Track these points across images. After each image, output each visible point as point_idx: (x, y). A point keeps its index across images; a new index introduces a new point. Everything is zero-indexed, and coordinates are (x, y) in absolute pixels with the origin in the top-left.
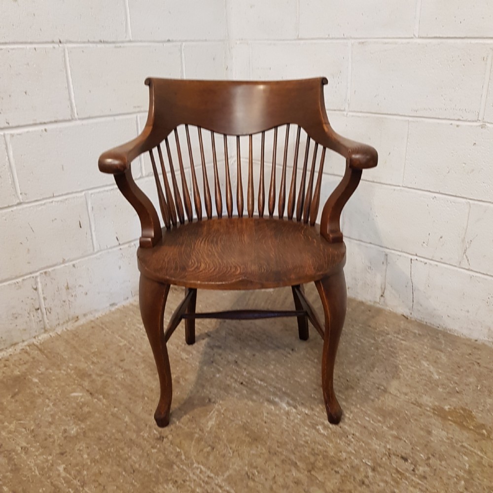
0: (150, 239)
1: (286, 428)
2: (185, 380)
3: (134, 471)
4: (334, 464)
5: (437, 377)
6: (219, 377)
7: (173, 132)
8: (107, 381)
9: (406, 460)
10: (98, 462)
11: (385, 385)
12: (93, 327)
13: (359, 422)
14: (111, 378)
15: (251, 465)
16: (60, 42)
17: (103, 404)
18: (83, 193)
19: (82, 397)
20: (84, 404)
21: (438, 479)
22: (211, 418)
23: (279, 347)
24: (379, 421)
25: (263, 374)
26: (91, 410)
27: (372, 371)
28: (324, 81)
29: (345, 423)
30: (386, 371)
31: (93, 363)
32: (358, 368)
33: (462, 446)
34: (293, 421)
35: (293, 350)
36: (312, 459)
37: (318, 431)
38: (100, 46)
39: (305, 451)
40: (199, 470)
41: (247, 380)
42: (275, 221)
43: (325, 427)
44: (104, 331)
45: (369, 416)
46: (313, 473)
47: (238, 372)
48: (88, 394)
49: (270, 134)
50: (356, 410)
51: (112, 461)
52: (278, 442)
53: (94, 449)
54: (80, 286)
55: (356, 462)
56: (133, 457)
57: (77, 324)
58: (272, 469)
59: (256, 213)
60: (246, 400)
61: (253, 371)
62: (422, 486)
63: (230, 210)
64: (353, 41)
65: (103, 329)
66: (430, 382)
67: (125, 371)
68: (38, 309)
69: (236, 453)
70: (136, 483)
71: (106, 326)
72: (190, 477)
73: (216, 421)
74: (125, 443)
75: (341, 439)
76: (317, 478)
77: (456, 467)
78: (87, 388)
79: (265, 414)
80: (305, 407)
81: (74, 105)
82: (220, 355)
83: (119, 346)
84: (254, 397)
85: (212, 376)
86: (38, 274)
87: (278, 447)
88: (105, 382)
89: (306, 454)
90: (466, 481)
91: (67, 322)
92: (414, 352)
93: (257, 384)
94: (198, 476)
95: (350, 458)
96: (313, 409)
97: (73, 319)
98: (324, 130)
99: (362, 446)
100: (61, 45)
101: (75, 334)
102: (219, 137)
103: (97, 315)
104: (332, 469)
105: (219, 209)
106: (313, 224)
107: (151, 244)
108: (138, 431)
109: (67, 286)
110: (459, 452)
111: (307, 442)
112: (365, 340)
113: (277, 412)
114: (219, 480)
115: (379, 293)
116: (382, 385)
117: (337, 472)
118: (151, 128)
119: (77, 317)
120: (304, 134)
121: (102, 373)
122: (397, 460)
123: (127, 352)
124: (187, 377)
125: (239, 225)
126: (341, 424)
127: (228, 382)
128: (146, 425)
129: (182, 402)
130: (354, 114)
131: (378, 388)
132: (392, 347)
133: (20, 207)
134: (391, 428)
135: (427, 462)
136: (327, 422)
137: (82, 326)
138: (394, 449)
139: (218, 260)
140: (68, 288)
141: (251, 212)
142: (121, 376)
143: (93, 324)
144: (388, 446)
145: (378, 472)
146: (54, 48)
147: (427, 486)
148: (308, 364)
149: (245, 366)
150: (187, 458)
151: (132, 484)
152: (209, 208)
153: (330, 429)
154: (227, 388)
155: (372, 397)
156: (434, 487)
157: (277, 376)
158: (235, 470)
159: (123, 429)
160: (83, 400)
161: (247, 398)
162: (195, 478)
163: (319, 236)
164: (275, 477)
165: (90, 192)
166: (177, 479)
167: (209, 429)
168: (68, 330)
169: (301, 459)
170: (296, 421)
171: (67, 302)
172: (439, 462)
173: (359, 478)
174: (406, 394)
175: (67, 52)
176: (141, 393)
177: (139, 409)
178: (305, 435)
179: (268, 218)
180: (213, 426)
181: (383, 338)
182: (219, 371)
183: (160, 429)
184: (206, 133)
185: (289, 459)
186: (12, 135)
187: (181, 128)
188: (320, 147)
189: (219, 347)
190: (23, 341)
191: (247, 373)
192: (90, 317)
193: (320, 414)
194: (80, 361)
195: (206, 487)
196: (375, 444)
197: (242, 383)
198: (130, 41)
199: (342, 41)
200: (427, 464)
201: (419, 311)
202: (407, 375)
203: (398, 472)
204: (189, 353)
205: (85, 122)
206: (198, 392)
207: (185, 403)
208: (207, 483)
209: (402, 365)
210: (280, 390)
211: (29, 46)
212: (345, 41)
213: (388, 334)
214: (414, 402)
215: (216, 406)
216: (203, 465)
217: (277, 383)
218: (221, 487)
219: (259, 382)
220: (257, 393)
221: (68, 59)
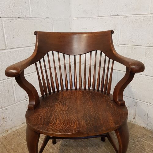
0: (33, 106)
7: (47, 54)
12: (14, 135)
16: (0, 17)
23: (93, 145)
28: (112, 32)
35: (99, 147)
38: (18, 19)
42: (91, 92)
44: (18, 137)
49: (88, 55)
54: (9, 117)
57: (8, 133)
59: (83, 88)
63: (71, 86)
64: (121, 16)
71: (19, 134)
81: (6, 43)
83: (23, 145)
91: (3, 132)
97: (6, 131)
98: (113, 53)
100: (1, 19)
101: (6, 138)
102: (67, 56)
103: (17, 128)
105: (67, 87)
106: (109, 94)
107: (33, 108)
115: (133, 117)
118: (36, 53)
119: (8, 130)
120: (103, 55)
125: (76, 94)
130: (122, 45)
137: (9, 134)
139: (65, 116)
140: (3, 119)
143: (14, 133)
152: (62, 86)
163: (113, 101)
168: (3, 136)
171: (3, 124)
175: (3, 21)
179: (88, 90)
181: (137, 139)
184: (61, 55)
187: (50, 53)
188: (111, 61)
189: (67, 145)
198: (31, 18)
199: (117, 17)
201: (150, 126)
205: (11, 50)
212: (118, 17)
213: (139, 137)
221: (3, 24)
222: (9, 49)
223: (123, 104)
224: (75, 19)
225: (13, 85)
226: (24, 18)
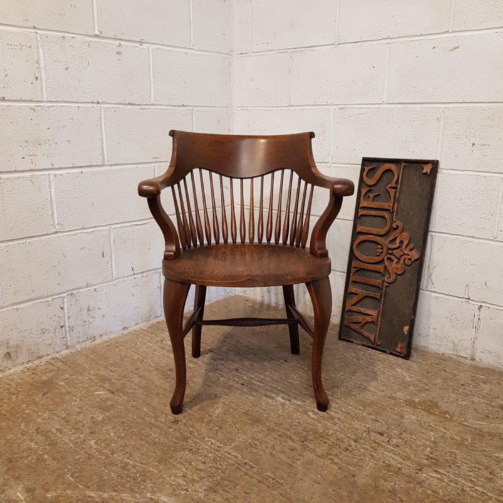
0: (172, 253)
1: (282, 414)
2: (194, 382)
3: (155, 444)
4: (323, 437)
5: (410, 380)
6: (223, 380)
7: (190, 173)
8: (125, 384)
9: (382, 435)
10: (123, 437)
11: (365, 385)
12: (108, 346)
13: (343, 410)
14: (129, 381)
15: (253, 438)
16: (98, 103)
17: (124, 399)
18: (108, 227)
19: (104, 395)
20: (107, 399)
21: (409, 447)
22: (218, 408)
23: (273, 359)
24: (360, 409)
25: (261, 378)
26: (113, 403)
27: (354, 375)
28: (312, 135)
29: (332, 411)
30: (366, 376)
31: (111, 371)
32: (342, 373)
33: (429, 426)
34: (287, 409)
35: (286, 361)
36: (305, 434)
37: (309, 416)
38: (128, 107)
39: (299, 429)
40: (210, 442)
41: (247, 382)
42: (272, 246)
43: (315, 413)
44: (119, 349)
45: (351, 406)
46: (305, 443)
47: (239, 377)
48: (110, 393)
49: (268, 177)
50: (340, 402)
51: (136, 437)
52: (275, 423)
53: (120, 429)
54: (99, 309)
55: (342, 436)
56: (153, 435)
57: (94, 343)
58: (271, 441)
59: (256, 240)
60: (247, 395)
61: (252, 376)
62: (396, 451)
63: (234, 239)
64: (335, 107)
65: (118, 347)
66: (404, 383)
67: (140, 376)
68: (63, 326)
69: (240, 431)
70: (157, 451)
72: (202, 447)
73: (222, 410)
74: (146, 425)
75: (328, 421)
76: (308, 447)
77: (424, 439)
78: (108, 389)
79: (264, 405)
80: (298, 400)
81: (105, 153)
82: (223, 365)
83: (133, 359)
84: (254, 394)
85: (216, 379)
86: (66, 294)
87: (276, 426)
88: (123, 384)
89: (299, 430)
90: (431, 448)
91: (86, 341)
92: (390, 363)
93: (256, 385)
94: (209, 446)
95: (336, 433)
96: (304, 402)
97: (91, 338)
98: (312, 172)
99: (345, 426)
100: (98, 106)
101: (93, 350)
102: (226, 180)
103: (112, 336)
104: (321, 441)
105: (225, 237)
106: (304, 247)
107: (174, 256)
108: (156, 417)
109: (89, 307)
110: (426, 429)
111: (300, 423)
112: (348, 354)
113: (274, 403)
114: (227, 448)
116: (363, 385)
117: (326, 443)
118: (174, 168)
119: (95, 337)
120: (296, 176)
121: (119, 378)
122: (375, 435)
123: (141, 363)
124: (195, 380)
125: (242, 249)
126: (328, 411)
127: (231, 384)
128: (163, 413)
129: (193, 397)
130: (336, 165)
131: (359, 387)
132: (371, 359)
133: (56, 235)
134: (369, 414)
135: (400, 436)
136: (316, 410)
137: (99, 344)
138: (372, 427)
139: (228, 268)
140: (89, 310)
141: (252, 240)
142: (137, 380)
143: (108, 344)
144: (368, 426)
145: (359, 442)
146: (93, 107)
147: (400, 452)
148: (300, 371)
149: (245, 373)
150: (200, 434)
151: (154, 452)
152: (217, 235)
153: (319, 414)
154: (230, 388)
155: (354, 393)
156: (405, 452)
157: (273, 379)
158: (240, 441)
159: (143, 416)
160: (105, 396)
161: (248, 394)
162: (207, 447)
163: (309, 254)
164: (273, 446)
165: (113, 226)
166: (192, 448)
167: (216, 415)
168: (86, 348)
169: (295, 434)
170: (290, 409)
171: (87, 323)
172: (409, 436)
173: (343, 447)
174: (383, 391)
175: (102, 111)
176: (156, 391)
177: (155, 402)
178: (298, 419)
179: (266, 245)
180: (220, 413)
181: (364, 352)
182: (223, 376)
183: (175, 416)
184: (216, 176)
185: (285, 434)
186: (55, 175)
187: (196, 171)
188: (309, 186)
189: (222, 359)
190: (48, 355)
191: (247, 377)
192: (105, 338)
193: (311, 404)
194: (100, 370)
195: (217, 453)
196: (357, 425)
197: (243, 384)
198: (152, 105)
199: (326, 107)
200: (400, 438)
202: (384, 378)
203: (376, 442)
204: (195, 363)
205: (113, 168)
206: (205, 390)
207: (195, 398)
208: (217, 450)
209: (379, 371)
210: (275, 388)
211: (74, 105)
212: (329, 107)
214: (390, 396)
215: (222, 400)
216: (212, 439)
217: (273, 384)
218: (229, 453)
219: (258, 383)
220: (256, 391)
221: (103, 116)
222: (109, 165)
223: (325, 255)
224: (239, 109)
225: (112, 240)
226: (139, 104)
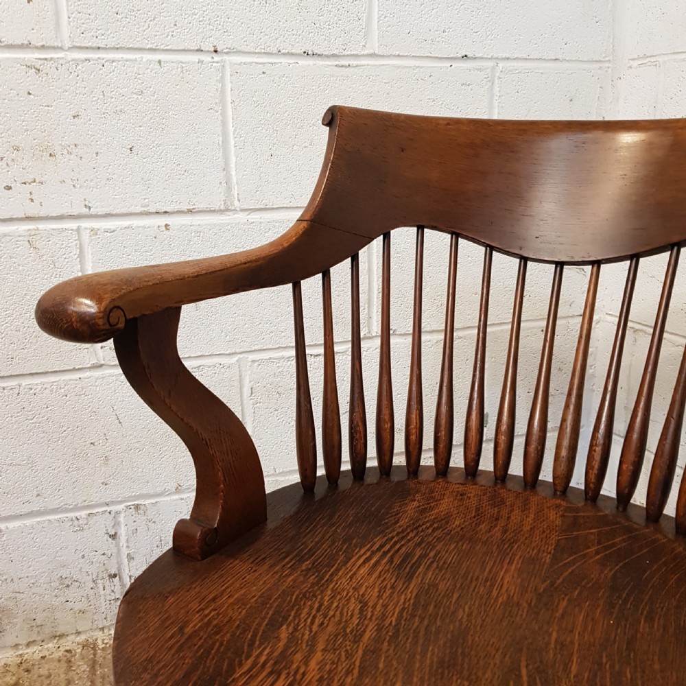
7: (379, 240)
16: (216, 51)
18: (236, 358)
38: (303, 62)
68: (115, 576)
81: (234, 180)
86: (122, 506)
100: (217, 58)
133: (97, 373)
146: (201, 62)
165: (252, 357)
175: (228, 72)
186: (94, 232)
190: (78, 633)
198: (373, 55)
205: (255, 217)
211: (147, 57)
221: (229, 86)
222: (242, 210)
224: (635, 64)
226: (334, 56)
